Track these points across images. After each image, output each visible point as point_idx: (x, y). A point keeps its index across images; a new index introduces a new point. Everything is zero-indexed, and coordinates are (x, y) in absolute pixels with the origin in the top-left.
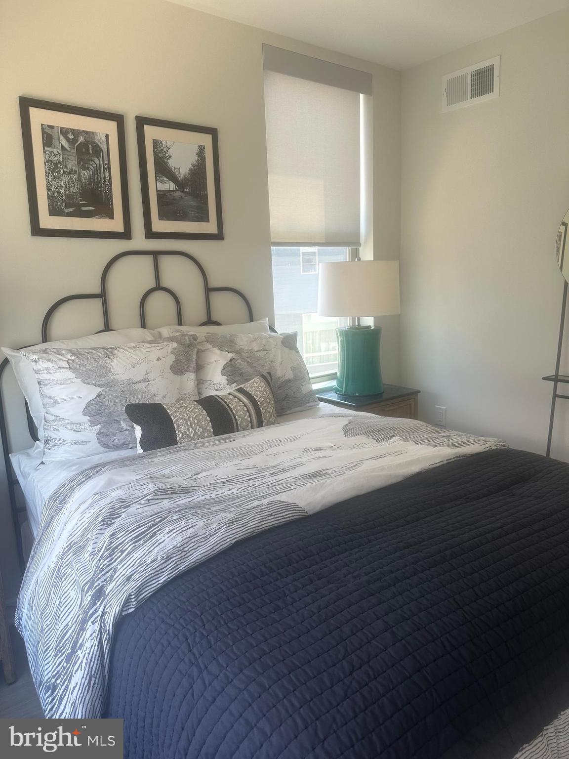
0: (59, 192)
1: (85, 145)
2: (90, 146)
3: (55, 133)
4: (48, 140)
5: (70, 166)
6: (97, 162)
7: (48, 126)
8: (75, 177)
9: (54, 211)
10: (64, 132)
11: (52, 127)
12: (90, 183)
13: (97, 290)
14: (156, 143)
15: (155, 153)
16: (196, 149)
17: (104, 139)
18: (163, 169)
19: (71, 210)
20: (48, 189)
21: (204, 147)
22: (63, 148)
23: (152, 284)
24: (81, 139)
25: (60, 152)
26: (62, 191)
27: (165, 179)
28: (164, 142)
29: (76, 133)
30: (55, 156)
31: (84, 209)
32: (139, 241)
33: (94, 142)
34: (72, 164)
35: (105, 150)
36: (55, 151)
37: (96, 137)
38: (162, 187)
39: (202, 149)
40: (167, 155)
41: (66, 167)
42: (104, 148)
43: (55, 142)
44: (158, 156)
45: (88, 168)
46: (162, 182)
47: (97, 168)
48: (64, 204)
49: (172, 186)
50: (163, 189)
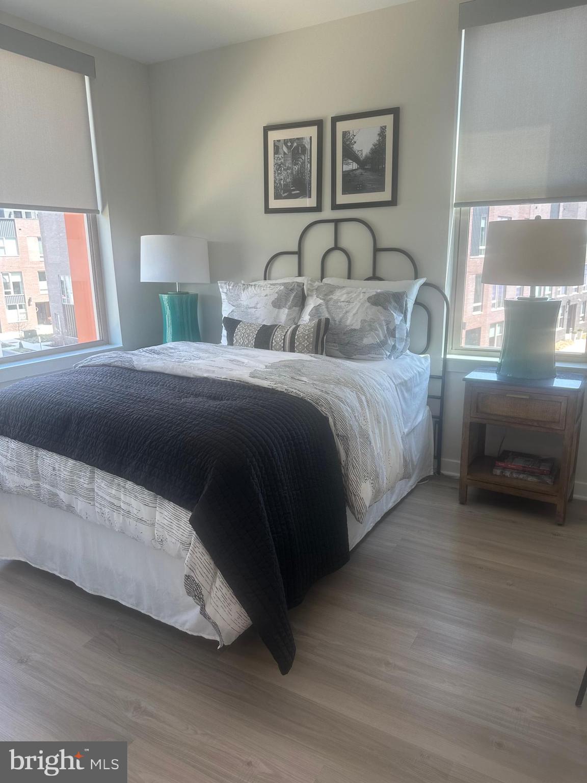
0: (280, 183)
1: (297, 148)
2: (300, 148)
3: (280, 145)
4: (277, 151)
5: (287, 165)
6: (303, 158)
7: (277, 140)
8: (289, 171)
9: (277, 197)
10: (286, 142)
11: (279, 141)
12: (298, 175)
13: (296, 249)
14: (345, 134)
15: (344, 142)
16: (378, 130)
17: (309, 140)
18: (349, 154)
19: (286, 194)
20: (275, 182)
21: (385, 127)
22: (285, 153)
23: (332, 245)
24: (295, 144)
25: (283, 156)
26: (282, 182)
27: (350, 161)
28: (351, 132)
29: (292, 141)
30: (280, 160)
31: (293, 193)
32: (328, 213)
33: (303, 145)
34: (289, 163)
35: (309, 148)
36: (280, 156)
37: (304, 141)
38: (346, 168)
39: (383, 129)
40: (353, 141)
41: (285, 166)
42: (308, 147)
43: (281, 151)
44: (345, 144)
45: (298, 164)
46: (348, 164)
47: (304, 163)
48: (282, 191)
49: (355, 166)
50: (348, 169)
